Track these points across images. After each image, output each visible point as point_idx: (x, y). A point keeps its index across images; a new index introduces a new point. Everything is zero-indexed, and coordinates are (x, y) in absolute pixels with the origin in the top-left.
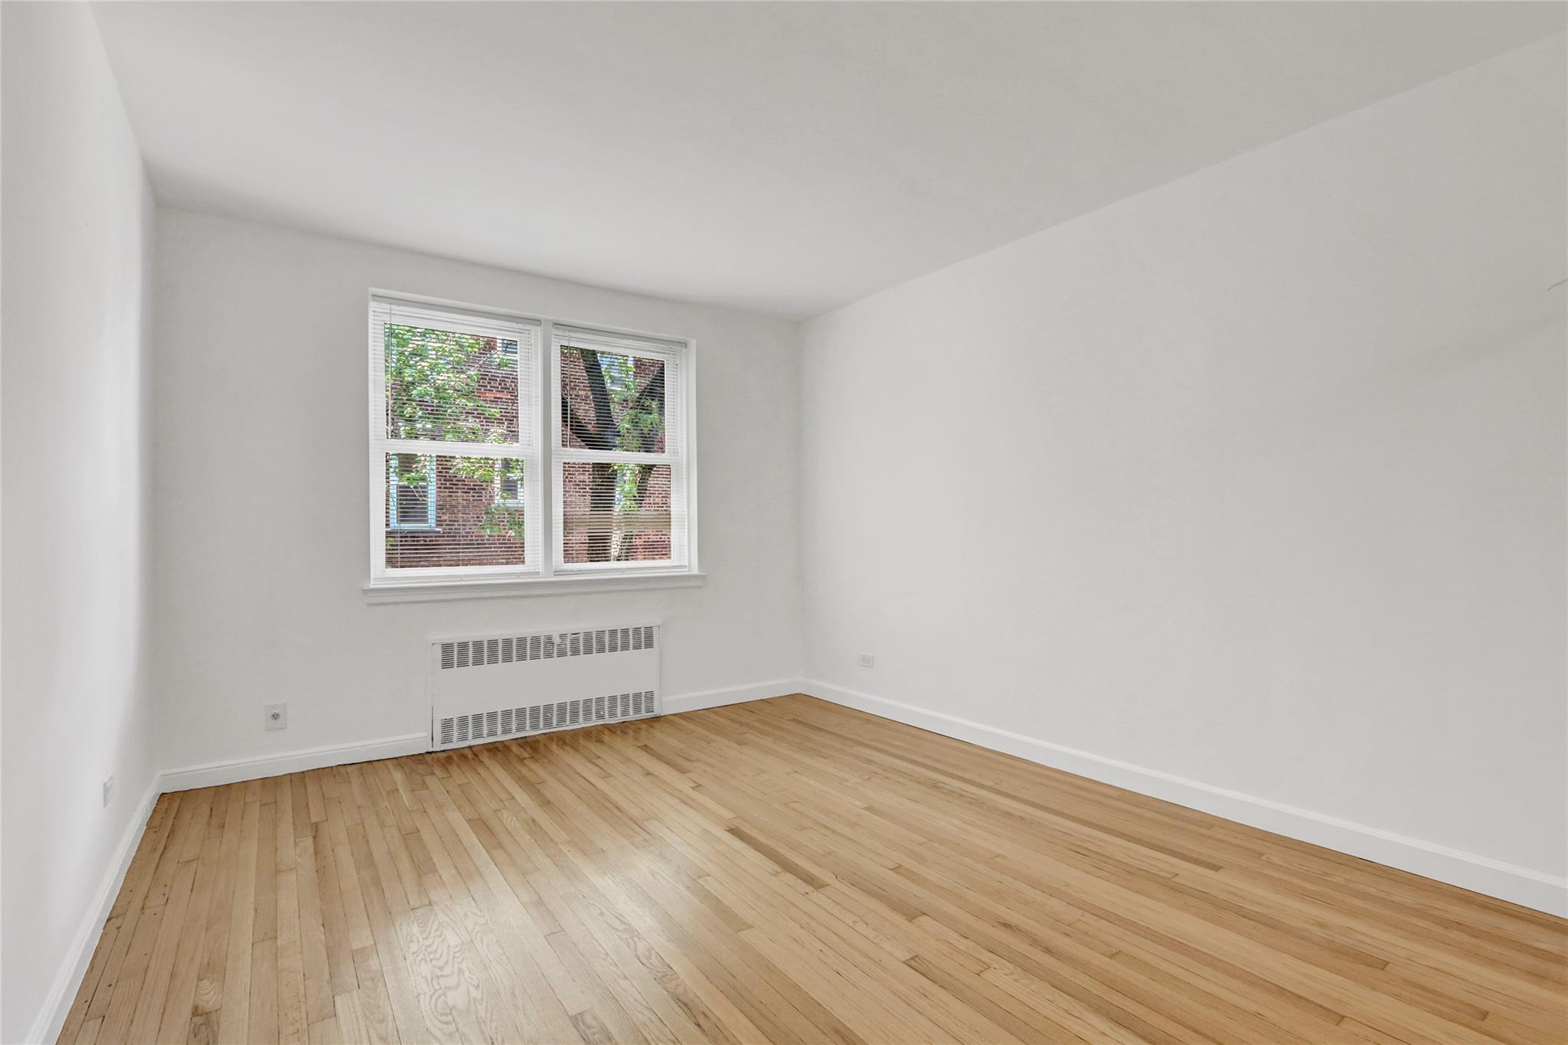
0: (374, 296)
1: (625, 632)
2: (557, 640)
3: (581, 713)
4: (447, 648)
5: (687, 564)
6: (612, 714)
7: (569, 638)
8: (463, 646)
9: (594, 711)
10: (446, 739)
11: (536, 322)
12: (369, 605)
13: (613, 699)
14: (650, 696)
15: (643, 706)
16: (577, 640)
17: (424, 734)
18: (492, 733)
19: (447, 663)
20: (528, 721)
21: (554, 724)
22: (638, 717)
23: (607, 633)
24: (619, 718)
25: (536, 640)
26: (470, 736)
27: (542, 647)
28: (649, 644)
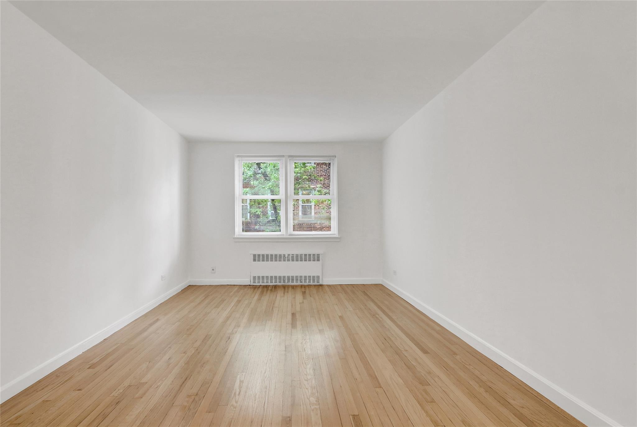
0: (238, 156)
1: (310, 255)
2: (286, 256)
3: (295, 280)
4: (254, 256)
5: (336, 233)
6: (305, 282)
7: (291, 255)
8: (259, 255)
9: (299, 280)
10: (254, 282)
12: (235, 242)
13: (305, 277)
14: (318, 277)
15: (316, 280)
16: (294, 256)
17: (248, 280)
18: (267, 282)
19: (254, 260)
20: (278, 280)
21: (286, 282)
22: (314, 284)
23: (303, 255)
24: (307, 283)
25: (280, 255)
26: (261, 282)
27: (282, 257)
28: (318, 260)
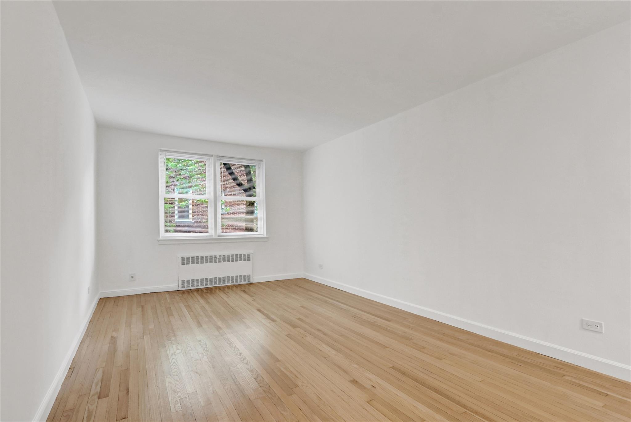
0: (160, 150)
1: (241, 255)
2: (218, 257)
3: (226, 281)
4: (183, 259)
5: (263, 234)
6: (237, 282)
7: (222, 256)
8: (188, 258)
9: (230, 280)
10: (183, 287)
11: (212, 156)
12: (160, 245)
13: (237, 277)
14: (249, 276)
15: (247, 279)
16: (225, 257)
17: (176, 285)
18: (197, 286)
19: (183, 263)
20: (209, 282)
21: (218, 283)
22: (245, 283)
23: (235, 255)
24: (239, 283)
25: (211, 257)
26: (190, 286)
27: (213, 259)
28: (249, 259)
